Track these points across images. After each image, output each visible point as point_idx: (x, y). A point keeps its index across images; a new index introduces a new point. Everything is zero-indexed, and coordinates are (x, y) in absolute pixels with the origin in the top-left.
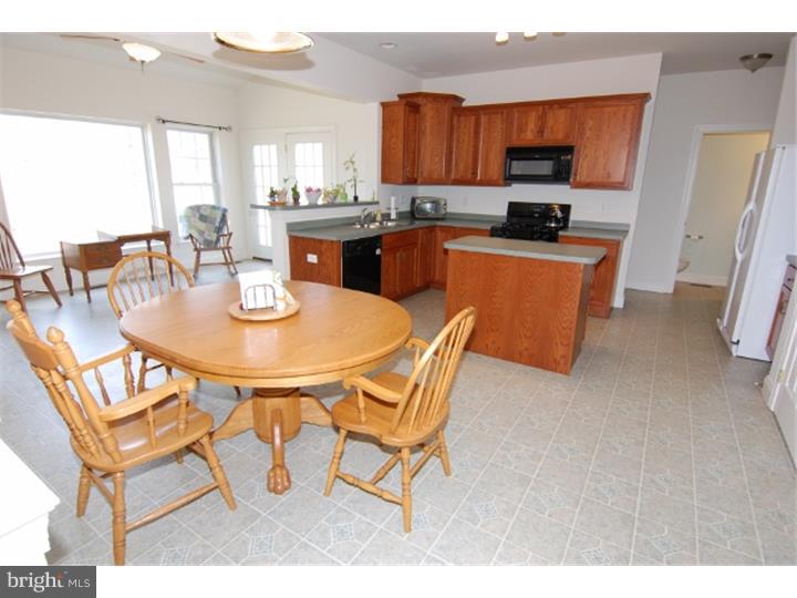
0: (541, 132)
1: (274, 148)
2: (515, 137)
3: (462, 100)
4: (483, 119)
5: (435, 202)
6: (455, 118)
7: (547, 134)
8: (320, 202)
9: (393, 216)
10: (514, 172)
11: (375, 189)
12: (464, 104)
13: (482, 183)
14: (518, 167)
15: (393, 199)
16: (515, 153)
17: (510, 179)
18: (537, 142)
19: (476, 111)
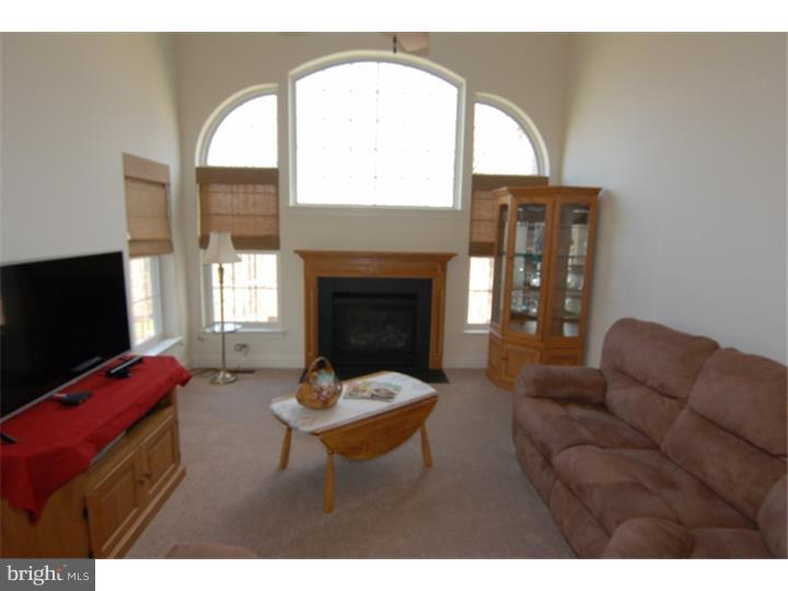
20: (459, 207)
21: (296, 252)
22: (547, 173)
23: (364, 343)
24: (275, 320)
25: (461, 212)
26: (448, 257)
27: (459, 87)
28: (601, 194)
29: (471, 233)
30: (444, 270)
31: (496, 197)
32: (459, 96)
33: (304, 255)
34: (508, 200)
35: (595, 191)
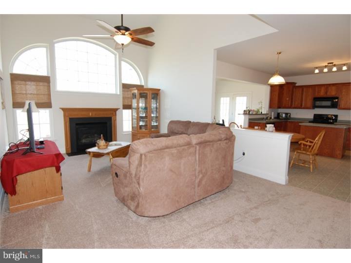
0: (326, 93)
1: (228, 98)
2: (316, 94)
3: (296, 83)
4: (305, 89)
5: (286, 114)
6: (294, 89)
7: (328, 93)
8: (254, 113)
9: (273, 118)
10: (316, 105)
11: (268, 110)
12: (297, 85)
13: (304, 108)
14: (318, 103)
15: (273, 113)
16: (316, 99)
17: (314, 107)
18: (325, 96)
19: (302, 87)
20: (119, 93)
21: (60, 108)
22: (143, 84)
23: (88, 141)
24: (50, 136)
25: (119, 95)
26: (117, 109)
27: (115, 55)
28: (161, 91)
29: (123, 102)
30: (116, 114)
31: (131, 91)
32: (115, 58)
33: (64, 110)
34: (136, 91)
35: (159, 90)
